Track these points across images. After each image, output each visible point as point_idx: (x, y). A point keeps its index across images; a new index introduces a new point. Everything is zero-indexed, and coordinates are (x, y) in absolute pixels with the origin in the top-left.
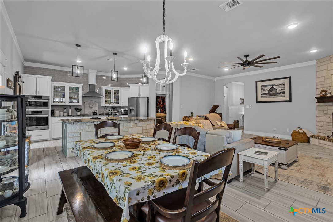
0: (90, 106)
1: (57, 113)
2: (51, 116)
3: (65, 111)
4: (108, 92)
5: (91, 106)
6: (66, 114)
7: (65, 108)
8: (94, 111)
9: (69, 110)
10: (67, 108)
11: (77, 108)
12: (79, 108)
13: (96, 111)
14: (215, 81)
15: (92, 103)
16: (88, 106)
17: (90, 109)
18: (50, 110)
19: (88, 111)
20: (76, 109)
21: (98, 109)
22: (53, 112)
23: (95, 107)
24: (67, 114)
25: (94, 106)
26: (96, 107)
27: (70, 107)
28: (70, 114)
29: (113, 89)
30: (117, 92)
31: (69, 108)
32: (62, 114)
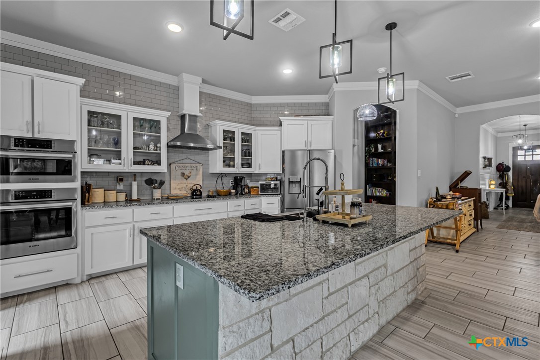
0: (183, 174)
1: (98, 195)
2: (83, 203)
3: (121, 187)
4: (229, 136)
5: (187, 173)
6: (122, 197)
7: (121, 180)
8: (195, 188)
9: (131, 185)
10: (125, 179)
11: (153, 178)
12: (158, 179)
13: (199, 188)
14: (456, 116)
15: (189, 165)
16: (179, 172)
17: (185, 181)
18: (77, 185)
19: (178, 187)
20: (150, 182)
21: (203, 180)
22: (89, 192)
23: (196, 175)
24: (126, 196)
25: (194, 172)
26: (198, 176)
27: (134, 175)
28: (135, 196)
29: (239, 129)
30: (247, 138)
31: (130, 179)
32: (112, 196)
